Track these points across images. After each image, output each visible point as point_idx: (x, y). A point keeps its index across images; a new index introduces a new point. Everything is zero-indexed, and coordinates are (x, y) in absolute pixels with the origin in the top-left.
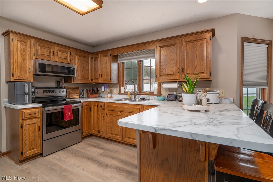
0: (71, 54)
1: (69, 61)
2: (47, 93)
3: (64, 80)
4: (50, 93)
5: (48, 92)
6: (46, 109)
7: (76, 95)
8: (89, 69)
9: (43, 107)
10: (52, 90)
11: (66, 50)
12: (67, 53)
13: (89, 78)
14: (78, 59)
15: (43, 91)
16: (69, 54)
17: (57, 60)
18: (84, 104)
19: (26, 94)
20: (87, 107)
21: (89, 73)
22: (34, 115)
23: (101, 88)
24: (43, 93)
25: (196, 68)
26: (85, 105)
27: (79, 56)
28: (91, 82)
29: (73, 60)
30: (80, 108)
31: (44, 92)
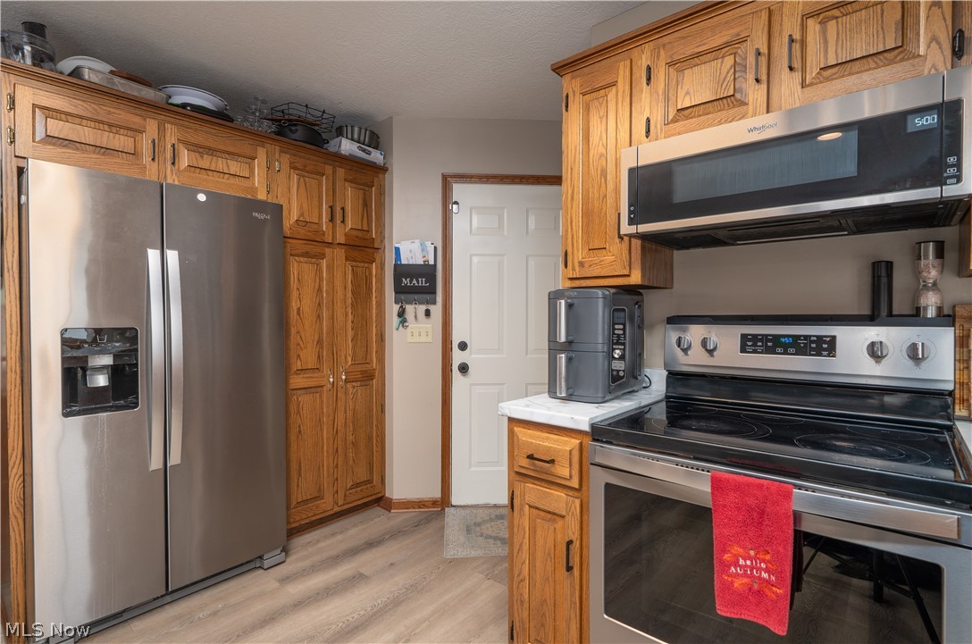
2: (771, 351)
4: (785, 353)
5: (774, 345)
10: (806, 337)
15: (744, 337)
22: (549, 469)
24: (743, 350)
31: (748, 344)
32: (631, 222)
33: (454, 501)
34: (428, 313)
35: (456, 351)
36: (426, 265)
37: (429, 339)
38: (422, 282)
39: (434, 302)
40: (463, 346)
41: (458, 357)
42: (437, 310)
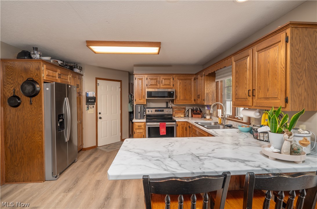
0: (173, 80)
1: (172, 86)
3: (171, 102)
5: (158, 111)
6: (148, 124)
7: (181, 114)
8: (191, 90)
9: (147, 122)
10: (162, 110)
11: (169, 77)
12: (170, 79)
13: (191, 99)
14: (180, 83)
15: (155, 110)
16: (172, 80)
17: (162, 86)
18: (179, 124)
19: (139, 113)
20: (182, 127)
21: (191, 94)
22: (141, 127)
23: (205, 108)
25: (268, 90)
26: (181, 124)
27: (182, 80)
28: (193, 102)
29: (175, 84)
30: (175, 126)
31: (156, 111)
32: (147, 97)
33: (98, 146)
34: (93, 107)
35: (98, 115)
36: (93, 97)
37: (93, 112)
38: (93, 100)
39: (94, 104)
40: (100, 113)
41: (99, 116)
42: (95, 106)
